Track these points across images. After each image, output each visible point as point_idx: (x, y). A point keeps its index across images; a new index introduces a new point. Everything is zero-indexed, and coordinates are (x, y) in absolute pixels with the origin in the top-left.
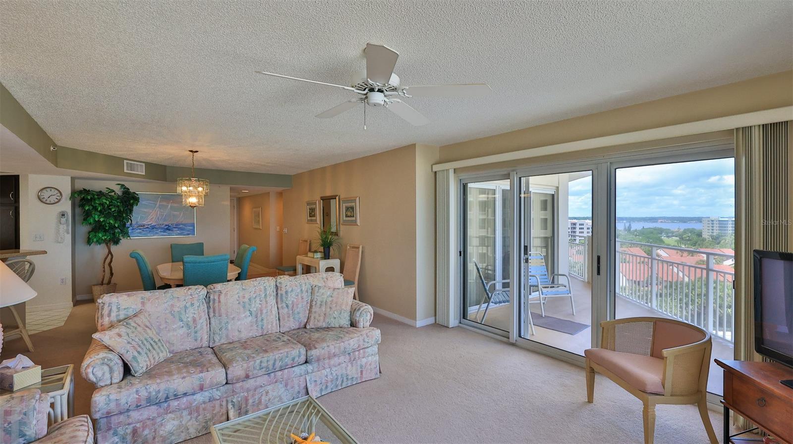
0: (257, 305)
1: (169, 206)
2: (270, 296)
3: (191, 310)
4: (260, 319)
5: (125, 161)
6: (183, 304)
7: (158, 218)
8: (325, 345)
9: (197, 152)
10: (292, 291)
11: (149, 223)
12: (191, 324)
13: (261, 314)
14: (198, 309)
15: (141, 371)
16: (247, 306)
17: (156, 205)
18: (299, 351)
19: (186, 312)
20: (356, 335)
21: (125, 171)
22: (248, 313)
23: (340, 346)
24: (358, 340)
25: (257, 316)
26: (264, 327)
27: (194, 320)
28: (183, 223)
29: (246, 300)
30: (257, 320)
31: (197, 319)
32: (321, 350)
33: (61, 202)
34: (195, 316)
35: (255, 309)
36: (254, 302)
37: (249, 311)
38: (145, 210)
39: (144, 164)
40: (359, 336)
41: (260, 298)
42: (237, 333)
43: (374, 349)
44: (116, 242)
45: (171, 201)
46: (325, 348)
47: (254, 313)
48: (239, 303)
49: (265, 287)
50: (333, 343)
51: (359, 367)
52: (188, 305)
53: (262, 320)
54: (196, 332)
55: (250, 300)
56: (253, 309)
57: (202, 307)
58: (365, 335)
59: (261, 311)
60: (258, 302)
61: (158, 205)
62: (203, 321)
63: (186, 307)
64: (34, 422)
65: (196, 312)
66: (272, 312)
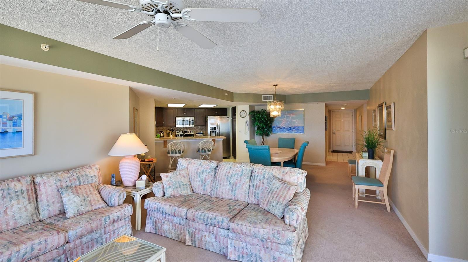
0: (235, 180)
1: (291, 117)
2: (245, 176)
3: (205, 173)
4: (234, 189)
5: (263, 96)
6: (203, 169)
7: (286, 124)
8: (240, 223)
9: (277, 85)
10: (258, 176)
11: (282, 126)
12: (203, 180)
13: (236, 186)
14: (209, 174)
15: (167, 196)
16: (229, 178)
17: (285, 116)
18: (223, 219)
19: (203, 173)
20: (268, 227)
21: (263, 100)
22: (228, 183)
23: (251, 229)
24: (268, 233)
25: (233, 186)
26: (235, 195)
27: (205, 179)
28: (298, 126)
29: (230, 175)
30: (232, 189)
31: (207, 179)
32: (236, 225)
33: (247, 116)
34: (206, 177)
35: (233, 182)
36: (233, 177)
37: (230, 182)
38: (280, 119)
39: (273, 96)
40: (270, 229)
41: (238, 176)
42: (221, 193)
43: (287, 248)
44: (268, 135)
45: (292, 114)
46: (239, 225)
47: (231, 184)
48: (225, 176)
49: (243, 169)
50: (247, 225)
51: (272, 257)
52: (204, 170)
53: (235, 190)
54: (205, 186)
55: (231, 175)
56: (232, 182)
57: (211, 173)
58: (276, 231)
59: (236, 184)
60: (236, 177)
61: (286, 116)
62: (209, 181)
63: (203, 171)
64: (114, 200)
65: (207, 175)
66: (243, 187)
